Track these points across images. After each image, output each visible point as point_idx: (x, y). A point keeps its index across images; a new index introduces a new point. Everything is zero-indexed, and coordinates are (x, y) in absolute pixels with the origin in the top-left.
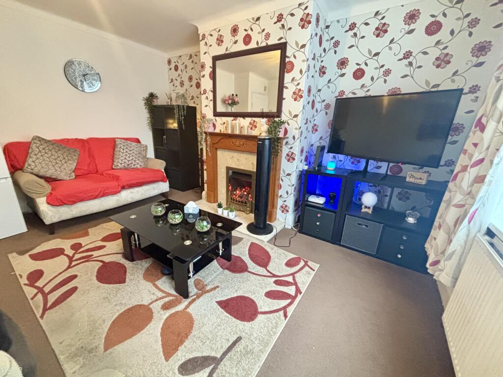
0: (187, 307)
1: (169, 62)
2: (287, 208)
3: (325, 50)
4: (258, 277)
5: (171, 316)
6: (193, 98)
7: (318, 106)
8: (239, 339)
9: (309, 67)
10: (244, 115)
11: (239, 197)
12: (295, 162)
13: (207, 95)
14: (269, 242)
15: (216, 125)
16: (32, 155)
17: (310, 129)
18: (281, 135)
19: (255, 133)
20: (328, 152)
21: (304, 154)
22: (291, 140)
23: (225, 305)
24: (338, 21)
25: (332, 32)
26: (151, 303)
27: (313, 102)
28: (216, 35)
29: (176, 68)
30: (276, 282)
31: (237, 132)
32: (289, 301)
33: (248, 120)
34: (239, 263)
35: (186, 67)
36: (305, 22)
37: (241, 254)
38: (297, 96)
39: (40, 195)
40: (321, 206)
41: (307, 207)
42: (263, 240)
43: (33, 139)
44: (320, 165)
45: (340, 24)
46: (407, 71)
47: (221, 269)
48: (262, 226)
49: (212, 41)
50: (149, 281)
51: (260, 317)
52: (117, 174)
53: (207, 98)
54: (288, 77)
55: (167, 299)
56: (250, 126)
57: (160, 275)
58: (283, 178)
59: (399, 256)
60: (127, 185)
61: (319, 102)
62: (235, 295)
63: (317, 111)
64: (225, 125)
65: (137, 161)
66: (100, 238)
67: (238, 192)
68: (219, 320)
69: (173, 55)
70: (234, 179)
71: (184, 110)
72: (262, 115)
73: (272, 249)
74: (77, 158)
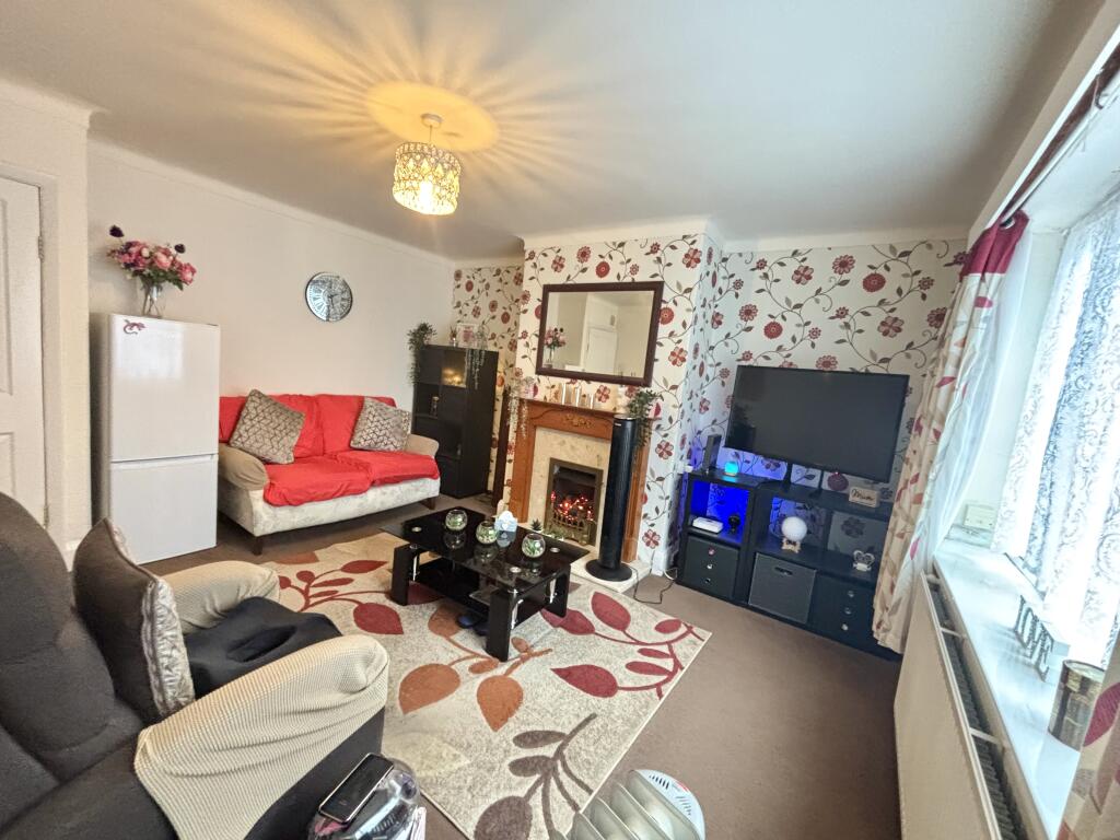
0: (509, 671)
1: (458, 275)
2: (655, 538)
3: (720, 291)
4: (613, 642)
5: (487, 681)
6: (493, 337)
7: (709, 371)
8: (592, 717)
9: (696, 317)
10: (589, 378)
11: (568, 514)
12: (672, 458)
13: (527, 339)
14: (626, 593)
15: (539, 388)
16: (246, 421)
17: (696, 406)
18: (651, 415)
19: (606, 406)
20: (726, 446)
21: (687, 447)
22: (665, 423)
23: (566, 674)
24: (740, 255)
25: (731, 267)
26: (453, 663)
27: (702, 365)
28: (552, 256)
29: (469, 287)
30: (641, 651)
31: (576, 403)
32: (665, 677)
33: (595, 386)
34: (579, 620)
35: (488, 286)
36: (691, 259)
37: (580, 607)
38: (677, 357)
39: (256, 485)
40: (715, 536)
41: (691, 538)
42: (617, 589)
43: (250, 395)
44: (713, 467)
45: (743, 259)
46: (843, 334)
47: (551, 627)
48: (612, 565)
49: (547, 263)
50: (440, 634)
51: (621, 694)
52: (365, 460)
53: (527, 345)
54: (663, 330)
55: (475, 661)
56: (599, 395)
57: (456, 627)
58: (651, 485)
59: (845, 628)
60: (380, 479)
61: (711, 366)
62: (579, 663)
63: (707, 378)
64: (554, 390)
65: (392, 439)
66: (340, 567)
67: (566, 505)
68: (560, 692)
69: (467, 265)
70: (560, 479)
71: (480, 358)
72: (620, 380)
73: (632, 605)
74: (301, 427)
